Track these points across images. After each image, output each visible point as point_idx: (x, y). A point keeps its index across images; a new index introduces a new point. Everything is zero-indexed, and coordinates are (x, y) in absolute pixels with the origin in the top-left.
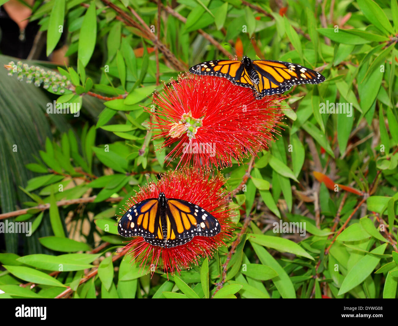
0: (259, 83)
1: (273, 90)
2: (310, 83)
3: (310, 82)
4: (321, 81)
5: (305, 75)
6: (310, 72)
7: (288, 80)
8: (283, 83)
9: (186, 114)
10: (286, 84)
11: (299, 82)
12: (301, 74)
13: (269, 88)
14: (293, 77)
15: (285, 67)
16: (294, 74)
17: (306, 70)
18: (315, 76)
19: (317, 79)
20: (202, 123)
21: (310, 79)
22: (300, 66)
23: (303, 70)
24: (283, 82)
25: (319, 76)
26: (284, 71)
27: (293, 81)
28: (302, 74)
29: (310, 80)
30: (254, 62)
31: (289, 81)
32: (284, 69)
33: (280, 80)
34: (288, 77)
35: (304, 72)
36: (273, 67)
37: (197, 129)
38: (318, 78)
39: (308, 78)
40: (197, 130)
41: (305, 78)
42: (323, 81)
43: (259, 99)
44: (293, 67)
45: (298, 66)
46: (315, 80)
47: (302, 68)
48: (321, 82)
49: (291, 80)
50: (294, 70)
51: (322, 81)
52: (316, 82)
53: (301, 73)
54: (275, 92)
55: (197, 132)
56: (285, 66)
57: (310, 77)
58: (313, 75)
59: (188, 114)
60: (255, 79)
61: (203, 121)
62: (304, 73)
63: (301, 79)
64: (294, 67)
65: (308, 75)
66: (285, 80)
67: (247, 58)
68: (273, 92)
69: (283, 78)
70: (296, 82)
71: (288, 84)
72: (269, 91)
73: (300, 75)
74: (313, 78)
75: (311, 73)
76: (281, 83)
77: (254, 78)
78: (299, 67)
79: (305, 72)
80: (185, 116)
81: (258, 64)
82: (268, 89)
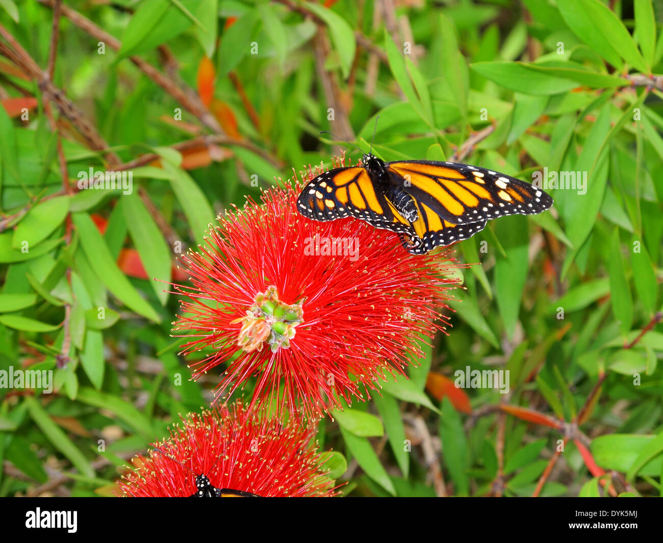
0: (417, 218)
1: (450, 232)
2: (520, 212)
3: (522, 211)
4: (544, 206)
5: (507, 193)
6: (517, 187)
7: (474, 208)
8: (463, 217)
9: (262, 294)
10: (471, 218)
11: (497, 212)
12: (500, 192)
13: (441, 228)
14: (482, 202)
15: (462, 177)
16: (485, 194)
17: (508, 181)
18: (530, 196)
19: (534, 203)
20: (303, 312)
21: (521, 204)
22: (494, 173)
23: (501, 183)
24: (463, 213)
25: (539, 194)
26: (462, 189)
27: (485, 209)
28: (502, 192)
29: (520, 206)
30: (392, 166)
31: (475, 212)
32: (461, 182)
33: (457, 209)
34: (472, 202)
35: (505, 188)
36: (435, 178)
37: (296, 328)
38: (538, 200)
39: (516, 202)
40: (294, 331)
41: (509, 202)
42: (548, 206)
43: (419, 253)
44: (479, 176)
45: (490, 173)
46: (530, 205)
47: (500, 178)
48: (544, 209)
49: (479, 208)
50: (482, 182)
51: (546, 207)
52: (534, 211)
53: (499, 189)
54: (457, 238)
55: (296, 335)
56: (461, 173)
57: (519, 198)
58: (526, 194)
59: (267, 293)
60: (408, 209)
61: (304, 308)
62: (504, 190)
63: (502, 205)
64: (482, 175)
65: (514, 194)
66: (467, 209)
67: (375, 158)
68: (452, 238)
69: (462, 203)
70: (491, 211)
71: (475, 216)
72: (441, 235)
73: (498, 195)
74: (527, 200)
75: (521, 189)
76: (459, 217)
77: (405, 208)
78: (491, 175)
79: (507, 187)
80: (260, 300)
81: (401, 172)
82: (440, 232)
